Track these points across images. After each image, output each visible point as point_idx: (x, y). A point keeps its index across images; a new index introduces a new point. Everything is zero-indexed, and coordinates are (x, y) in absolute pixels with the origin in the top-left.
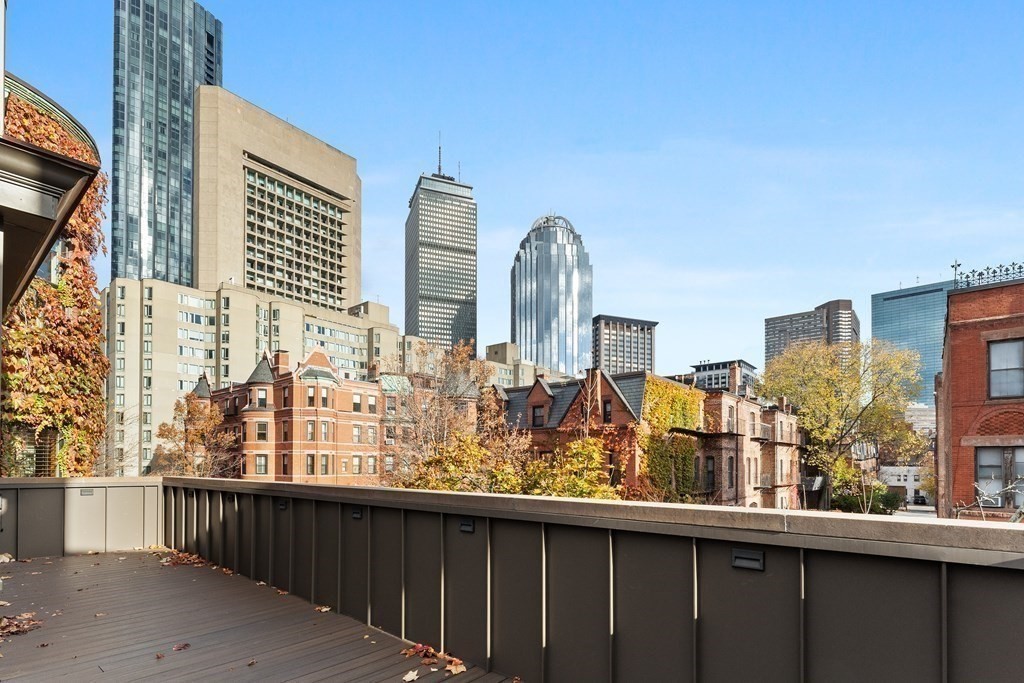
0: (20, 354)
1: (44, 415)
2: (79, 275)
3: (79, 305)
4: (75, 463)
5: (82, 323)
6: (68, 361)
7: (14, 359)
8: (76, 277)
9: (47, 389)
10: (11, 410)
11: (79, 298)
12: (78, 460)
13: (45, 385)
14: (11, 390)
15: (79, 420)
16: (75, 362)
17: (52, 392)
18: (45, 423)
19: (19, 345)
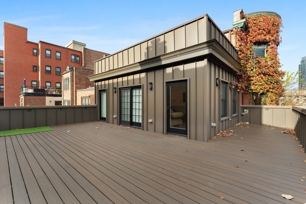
0: (253, 77)
1: (261, 90)
2: (271, 52)
3: (271, 60)
4: (271, 102)
5: (272, 64)
6: (267, 76)
7: (252, 78)
8: (270, 53)
9: (260, 84)
10: (251, 90)
11: (271, 58)
12: (272, 101)
13: (260, 83)
14: (251, 85)
15: (271, 90)
16: (269, 75)
17: (262, 84)
18: (261, 92)
19: (253, 74)
